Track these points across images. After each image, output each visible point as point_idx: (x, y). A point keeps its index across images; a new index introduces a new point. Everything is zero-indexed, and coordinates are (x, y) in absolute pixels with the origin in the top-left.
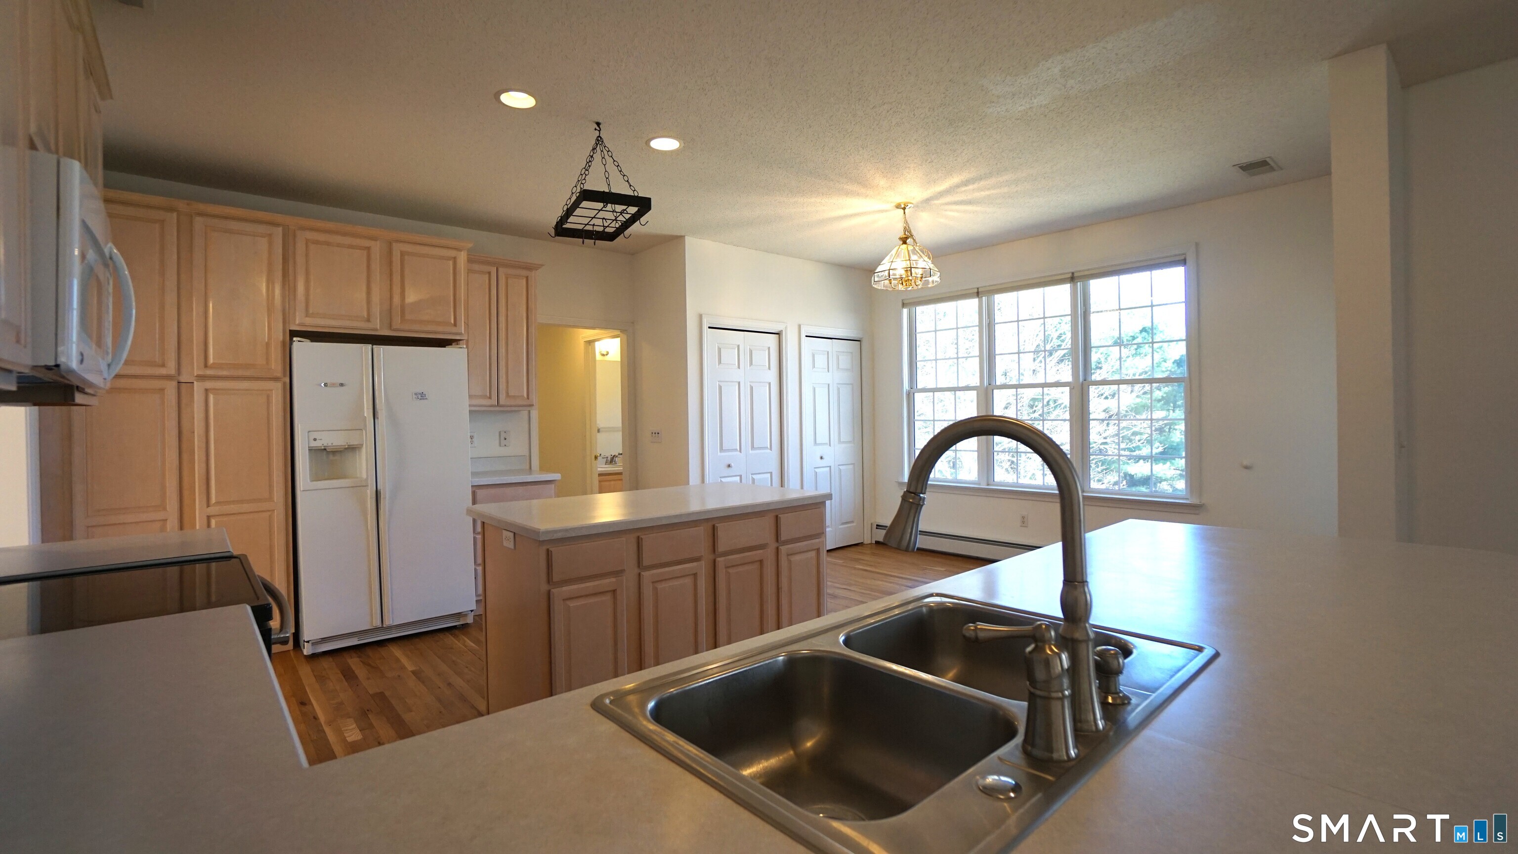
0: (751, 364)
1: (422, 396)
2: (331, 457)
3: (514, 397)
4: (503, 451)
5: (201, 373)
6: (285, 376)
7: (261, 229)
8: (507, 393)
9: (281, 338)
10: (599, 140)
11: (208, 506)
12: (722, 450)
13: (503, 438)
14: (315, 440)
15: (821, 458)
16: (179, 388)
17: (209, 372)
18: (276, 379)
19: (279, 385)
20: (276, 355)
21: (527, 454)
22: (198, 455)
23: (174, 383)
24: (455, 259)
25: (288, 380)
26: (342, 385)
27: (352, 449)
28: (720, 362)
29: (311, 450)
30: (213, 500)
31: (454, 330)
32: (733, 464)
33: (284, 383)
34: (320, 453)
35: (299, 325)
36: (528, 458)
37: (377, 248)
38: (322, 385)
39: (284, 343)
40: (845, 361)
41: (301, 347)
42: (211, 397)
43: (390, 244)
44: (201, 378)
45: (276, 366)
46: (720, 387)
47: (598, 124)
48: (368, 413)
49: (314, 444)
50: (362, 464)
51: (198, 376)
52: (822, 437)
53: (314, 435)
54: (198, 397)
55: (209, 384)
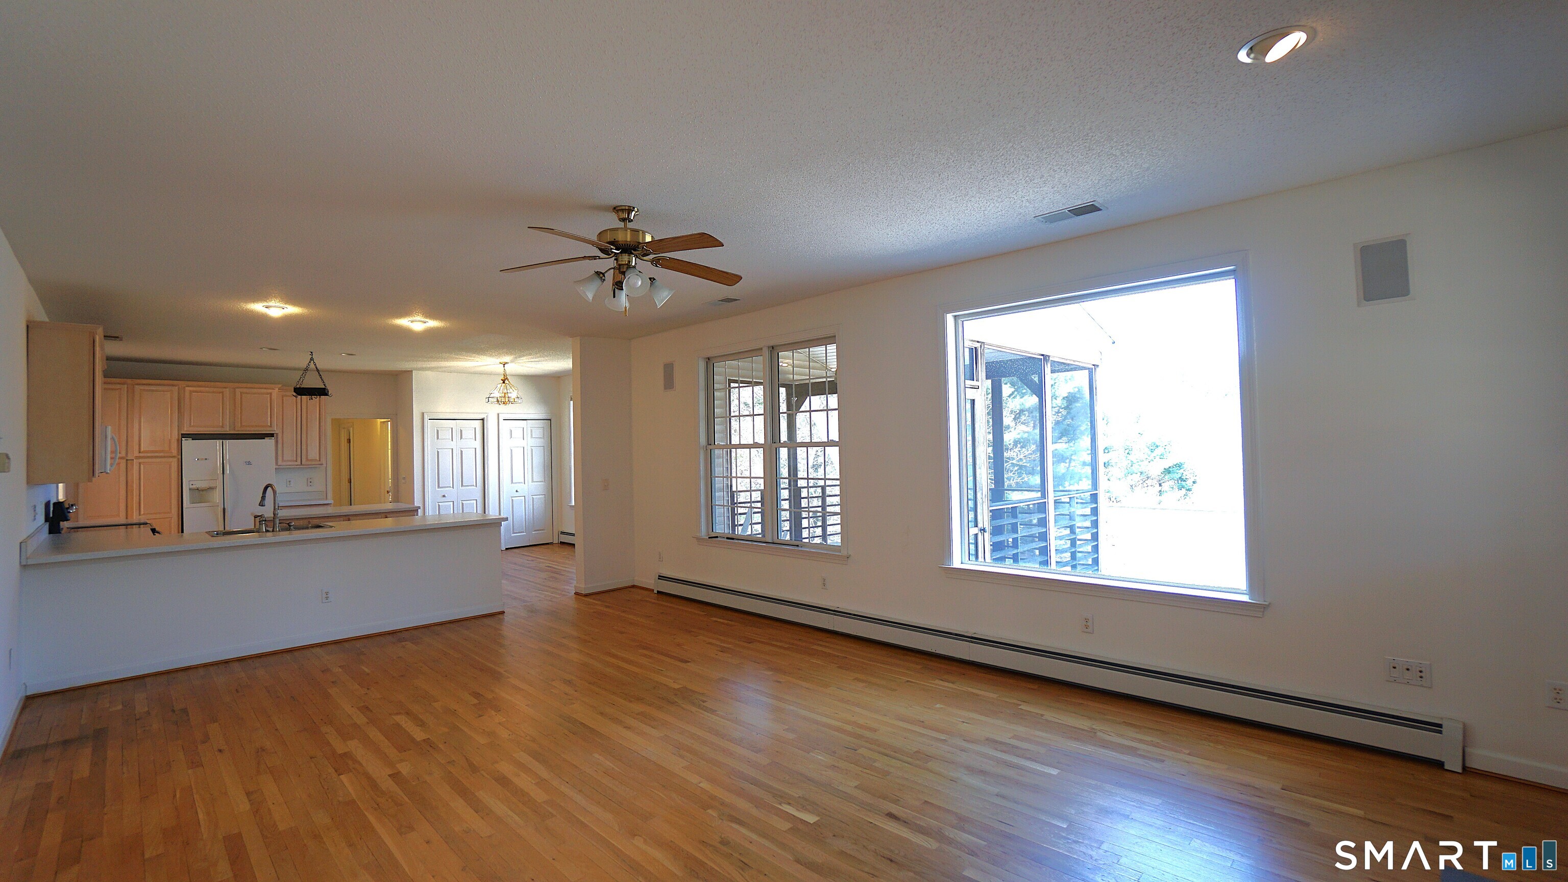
0: (461, 438)
1: (249, 463)
2: (201, 492)
3: (311, 460)
4: (310, 489)
5: (138, 455)
6: (178, 455)
7: (166, 388)
8: (307, 458)
9: (177, 438)
10: (312, 359)
11: (140, 515)
12: (439, 487)
13: (310, 482)
14: (192, 485)
15: (517, 491)
16: (127, 462)
17: (141, 455)
18: (174, 457)
19: (175, 460)
20: (174, 445)
21: (325, 491)
22: (135, 493)
23: (125, 461)
24: (271, 394)
25: (180, 457)
26: (206, 459)
27: (211, 489)
28: (438, 438)
29: (190, 489)
30: (142, 513)
31: (271, 429)
32: (446, 495)
33: (178, 459)
34: (194, 490)
35: (186, 431)
36: (325, 493)
37: (227, 392)
38: (196, 459)
39: (178, 440)
40: (538, 433)
41: (187, 444)
42: (142, 466)
43: (234, 389)
44: (137, 458)
45: (175, 452)
46: (438, 452)
47: (312, 353)
48: (220, 471)
49: (191, 487)
50: (217, 497)
51: (136, 457)
52: (518, 477)
53: (191, 483)
54: (136, 467)
55: (141, 460)
